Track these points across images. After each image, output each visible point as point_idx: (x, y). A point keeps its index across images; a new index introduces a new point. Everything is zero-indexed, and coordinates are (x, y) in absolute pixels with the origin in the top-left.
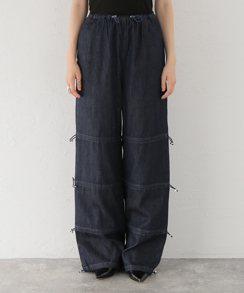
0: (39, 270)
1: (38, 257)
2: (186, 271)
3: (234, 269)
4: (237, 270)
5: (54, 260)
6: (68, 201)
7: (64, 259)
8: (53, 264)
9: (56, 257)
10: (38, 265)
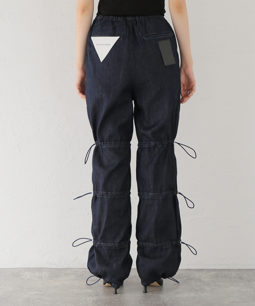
0: (42, 278)
1: (40, 267)
2: (192, 280)
3: (240, 278)
4: (244, 279)
5: (58, 269)
6: (72, 210)
7: (67, 269)
8: (56, 273)
9: (59, 267)
10: (41, 274)
